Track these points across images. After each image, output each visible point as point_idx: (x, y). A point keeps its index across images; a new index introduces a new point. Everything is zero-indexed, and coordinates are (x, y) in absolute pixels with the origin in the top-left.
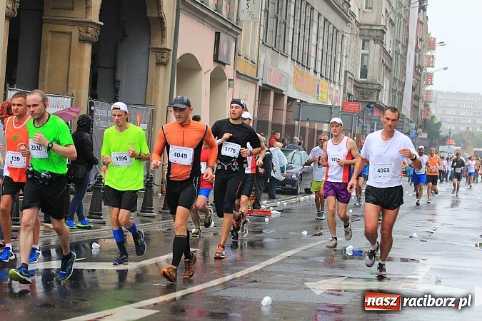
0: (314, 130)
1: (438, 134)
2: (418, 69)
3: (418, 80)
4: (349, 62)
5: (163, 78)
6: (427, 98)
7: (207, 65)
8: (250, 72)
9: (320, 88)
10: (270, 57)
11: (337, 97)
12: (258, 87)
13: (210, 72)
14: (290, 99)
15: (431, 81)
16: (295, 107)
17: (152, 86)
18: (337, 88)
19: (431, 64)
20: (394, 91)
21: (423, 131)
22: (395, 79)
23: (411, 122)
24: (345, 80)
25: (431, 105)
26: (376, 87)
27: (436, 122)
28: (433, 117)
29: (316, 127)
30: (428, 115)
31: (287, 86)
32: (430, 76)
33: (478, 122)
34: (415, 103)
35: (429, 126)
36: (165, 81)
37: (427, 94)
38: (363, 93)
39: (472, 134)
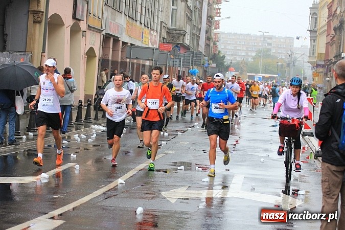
0: (140, 64)
1: (223, 64)
2: (210, 18)
4: (164, 15)
6: (215, 39)
7: (68, 21)
8: (97, 25)
9: (144, 35)
10: (110, 14)
11: (155, 40)
12: (102, 36)
13: (70, 26)
14: (124, 43)
15: (218, 26)
16: (128, 49)
17: (30, 39)
18: (155, 34)
19: (218, 14)
20: (193, 34)
21: (213, 62)
22: (194, 26)
23: (205, 56)
24: (161, 28)
25: (218, 43)
26: (182, 32)
27: (222, 55)
28: (219, 52)
29: (141, 62)
30: (216, 50)
31: (121, 34)
32: (218, 23)
33: (250, 54)
34: (208, 42)
35: (217, 58)
36: (40, 34)
37: (215, 36)
38: (173, 37)
39: (246, 64)
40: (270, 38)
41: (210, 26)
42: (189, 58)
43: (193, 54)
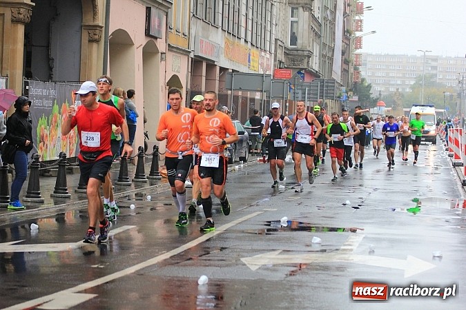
0: (247, 98)
1: (369, 96)
2: (347, 33)
3: (347, 44)
4: (279, 30)
5: (96, 54)
6: (356, 62)
7: (139, 40)
8: (182, 44)
9: (251, 57)
10: (200, 29)
11: (268, 65)
12: (190, 59)
13: (142, 46)
14: (222, 69)
15: (360, 45)
16: (227, 77)
17: (85, 64)
18: (268, 56)
19: (359, 28)
20: (324, 56)
21: (354, 94)
22: (325, 45)
23: (342, 86)
24: (276, 48)
25: (361, 68)
26: (306, 53)
27: (367, 84)
28: (363, 80)
29: (249, 95)
30: (358, 78)
31: (218, 56)
32: (359, 40)
33: (407, 83)
34: (345, 66)
35: (360, 88)
36: (98, 57)
37: (357, 58)
38: (294, 59)
39: (402, 95)
40: (435, 59)
41: (348, 45)
42: (316, 88)
43: (323, 82)
